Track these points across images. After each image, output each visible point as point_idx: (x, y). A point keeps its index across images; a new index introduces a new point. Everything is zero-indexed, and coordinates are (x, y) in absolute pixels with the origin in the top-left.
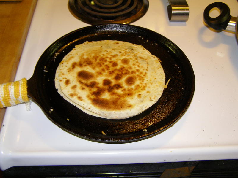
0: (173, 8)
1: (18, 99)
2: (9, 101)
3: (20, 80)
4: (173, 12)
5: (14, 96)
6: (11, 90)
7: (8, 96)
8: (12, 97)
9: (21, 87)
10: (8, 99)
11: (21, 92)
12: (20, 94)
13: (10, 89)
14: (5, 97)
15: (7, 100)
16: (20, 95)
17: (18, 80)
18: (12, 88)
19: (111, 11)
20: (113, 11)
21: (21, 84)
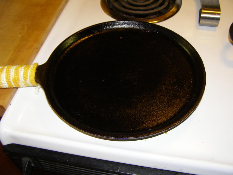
1: (26, 81)
2: (18, 82)
4: (203, 15)
6: (20, 72)
7: (18, 77)
8: (21, 79)
9: (31, 70)
10: (18, 80)
11: (30, 75)
12: (28, 77)
13: (20, 71)
14: (15, 78)
15: (16, 81)
18: (22, 71)
19: (140, 8)
20: (142, 8)
21: (31, 68)
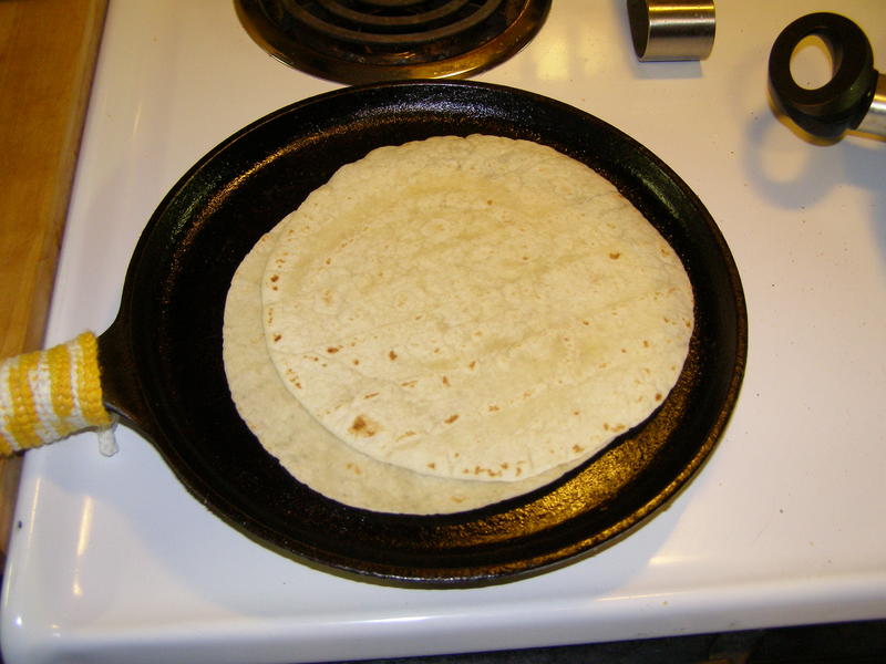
0: (651, 9)
1: (69, 419)
2: (32, 429)
3: (72, 342)
5: (50, 410)
6: (37, 387)
7: (31, 411)
8: (46, 413)
9: (78, 371)
10: (31, 421)
11: (79, 391)
12: (77, 403)
13: (33, 384)
14: (18, 415)
15: (26, 427)
16: (74, 406)
17: (61, 341)
18: (43, 382)
21: (75, 359)
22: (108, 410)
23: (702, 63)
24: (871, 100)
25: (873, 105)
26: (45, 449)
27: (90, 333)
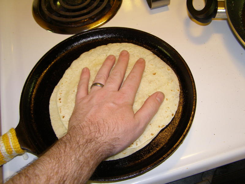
1: (12, 154)
2: (3, 160)
3: (8, 132)
5: (7, 153)
7: (1, 155)
8: (5, 155)
9: (12, 141)
10: (2, 158)
11: (13, 146)
16: (13, 151)
17: (6, 133)
18: (3, 147)
19: (83, 12)
20: (85, 11)
21: (10, 138)
22: (23, 149)
23: (169, 6)
24: (217, 9)
25: (218, 11)
26: (8, 163)
27: (13, 128)
